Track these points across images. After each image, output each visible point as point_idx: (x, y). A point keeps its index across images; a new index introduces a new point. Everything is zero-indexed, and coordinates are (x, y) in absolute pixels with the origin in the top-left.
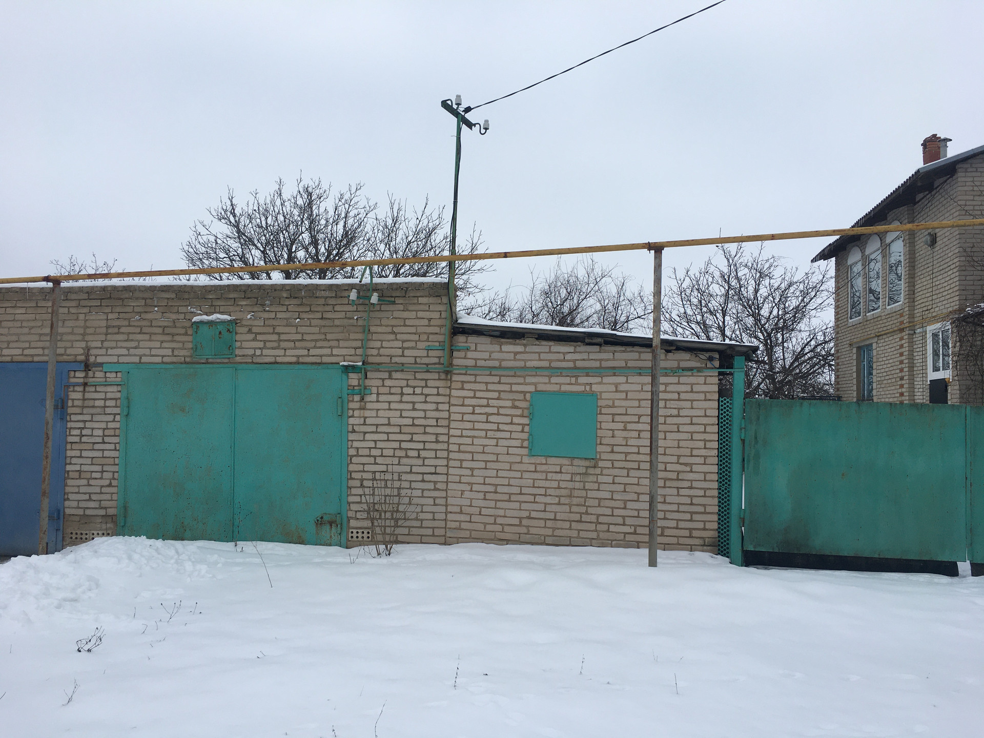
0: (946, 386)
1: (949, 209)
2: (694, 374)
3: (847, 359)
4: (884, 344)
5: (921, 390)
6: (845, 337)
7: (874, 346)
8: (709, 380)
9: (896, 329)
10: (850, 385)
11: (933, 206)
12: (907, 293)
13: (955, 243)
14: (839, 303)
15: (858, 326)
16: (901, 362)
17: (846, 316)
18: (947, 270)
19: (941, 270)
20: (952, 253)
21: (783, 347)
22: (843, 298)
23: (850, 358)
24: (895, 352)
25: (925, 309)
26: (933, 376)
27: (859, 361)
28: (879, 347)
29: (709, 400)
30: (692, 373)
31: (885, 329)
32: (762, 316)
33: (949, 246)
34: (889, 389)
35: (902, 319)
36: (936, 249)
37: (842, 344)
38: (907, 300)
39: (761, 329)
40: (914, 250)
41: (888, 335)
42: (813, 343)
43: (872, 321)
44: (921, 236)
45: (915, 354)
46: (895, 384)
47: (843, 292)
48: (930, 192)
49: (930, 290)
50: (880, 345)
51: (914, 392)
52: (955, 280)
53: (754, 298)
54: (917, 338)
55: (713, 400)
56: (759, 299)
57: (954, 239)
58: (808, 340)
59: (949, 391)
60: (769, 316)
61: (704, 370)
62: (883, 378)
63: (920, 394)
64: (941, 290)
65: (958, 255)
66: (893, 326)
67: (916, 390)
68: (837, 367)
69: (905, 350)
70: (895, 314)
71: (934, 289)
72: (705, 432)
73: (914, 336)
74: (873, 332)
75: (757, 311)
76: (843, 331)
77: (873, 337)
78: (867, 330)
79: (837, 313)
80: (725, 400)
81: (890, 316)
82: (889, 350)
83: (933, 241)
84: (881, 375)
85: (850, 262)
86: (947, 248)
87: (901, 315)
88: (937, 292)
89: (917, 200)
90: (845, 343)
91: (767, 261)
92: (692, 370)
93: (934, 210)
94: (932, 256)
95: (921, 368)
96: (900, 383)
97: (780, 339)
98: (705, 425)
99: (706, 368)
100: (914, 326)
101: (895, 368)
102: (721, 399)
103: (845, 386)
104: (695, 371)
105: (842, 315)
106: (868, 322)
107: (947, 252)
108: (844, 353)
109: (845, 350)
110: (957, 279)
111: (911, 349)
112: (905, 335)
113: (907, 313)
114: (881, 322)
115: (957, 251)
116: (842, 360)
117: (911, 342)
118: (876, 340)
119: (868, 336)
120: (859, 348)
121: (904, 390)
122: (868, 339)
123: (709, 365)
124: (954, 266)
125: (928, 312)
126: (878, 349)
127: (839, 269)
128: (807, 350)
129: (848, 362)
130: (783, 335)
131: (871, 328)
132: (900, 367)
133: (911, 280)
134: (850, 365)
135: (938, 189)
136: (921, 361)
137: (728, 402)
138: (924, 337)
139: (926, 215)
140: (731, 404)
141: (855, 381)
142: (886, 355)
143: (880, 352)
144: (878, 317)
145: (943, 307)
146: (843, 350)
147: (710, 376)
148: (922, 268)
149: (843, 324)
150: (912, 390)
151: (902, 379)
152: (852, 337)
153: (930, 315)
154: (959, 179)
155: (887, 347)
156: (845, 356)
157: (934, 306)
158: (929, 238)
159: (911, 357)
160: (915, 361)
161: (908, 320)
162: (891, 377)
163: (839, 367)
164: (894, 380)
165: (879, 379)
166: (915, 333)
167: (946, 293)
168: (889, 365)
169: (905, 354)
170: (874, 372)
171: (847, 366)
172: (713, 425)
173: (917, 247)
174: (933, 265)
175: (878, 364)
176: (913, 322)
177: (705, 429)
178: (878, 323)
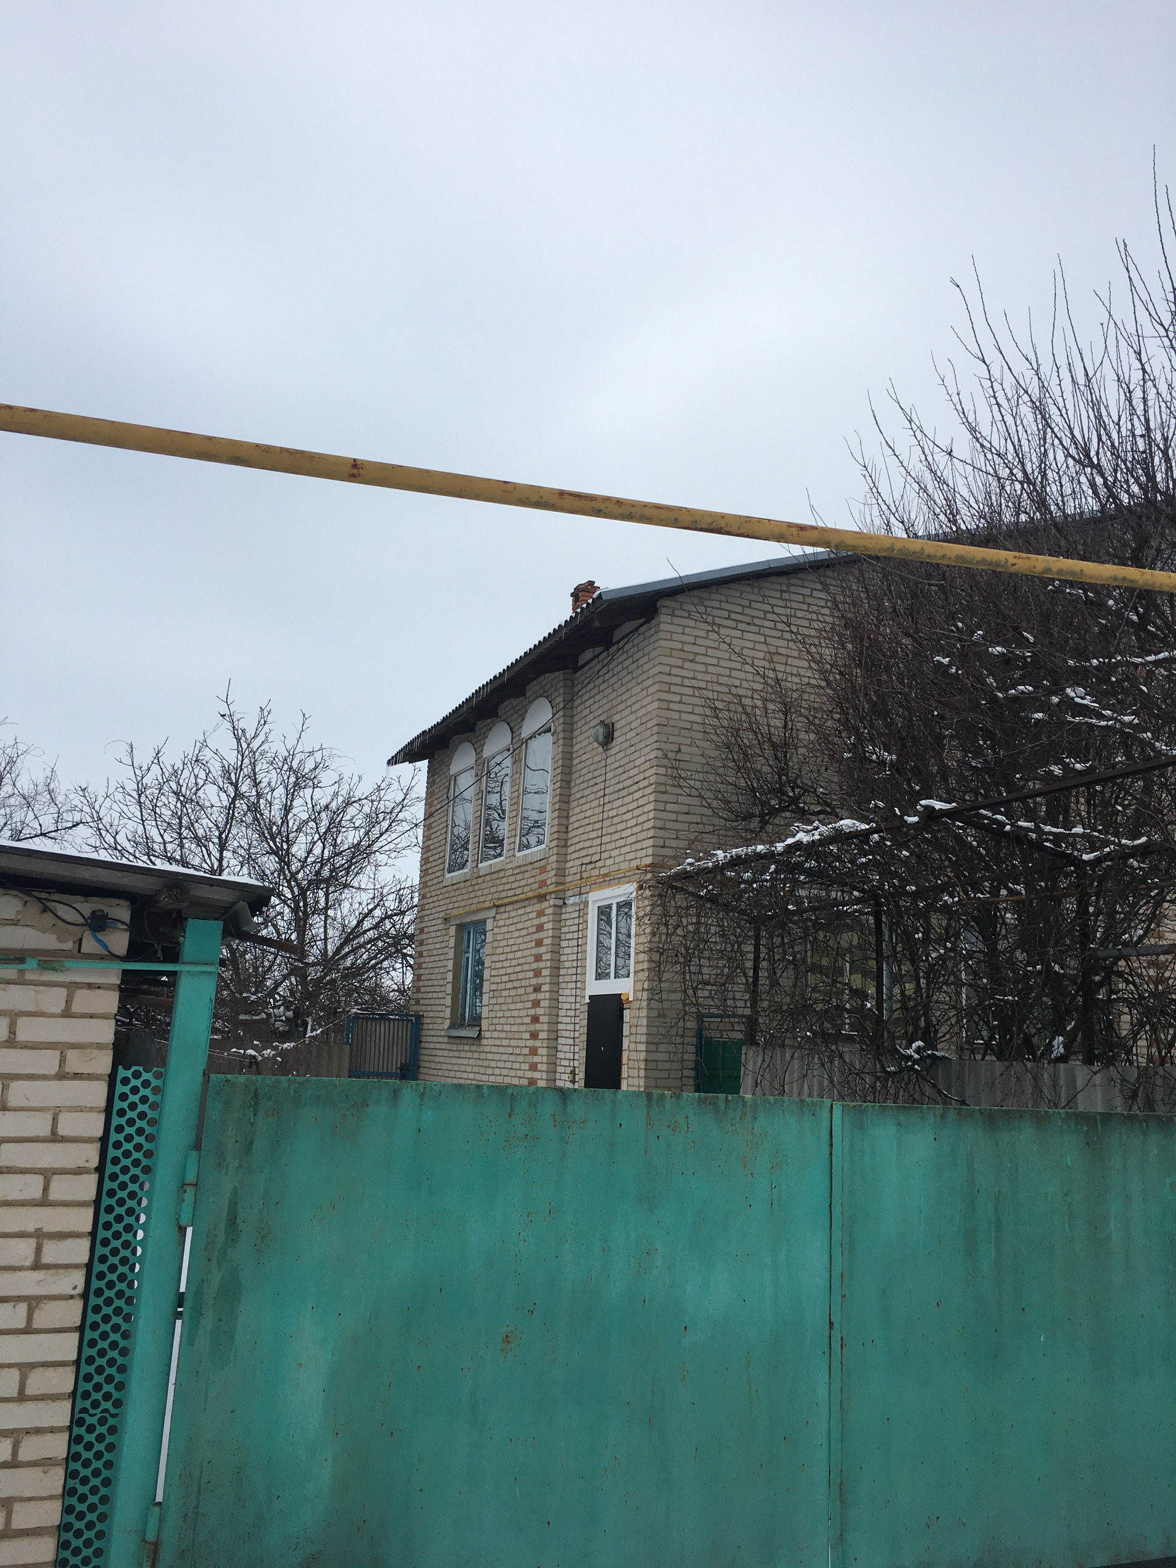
0: (621, 1010)
1: (640, 679)
2: (30, 976)
3: (438, 946)
4: (508, 922)
5: (572, 1013)
6: (437, 904)
7: (489, 925)
8: (84, 1001)
9: (530, 894)
10: (441, 995)
11: (610, 674)
12: (555, 829)
13: (649, 741)
14: (430, 842)
15: (462, 885)
16: (538, 958)
17: (441, 867)
18: (632, 789)
19: (619, 790)
20: (642, 760)
21: (327, 917)
22: (438, 833)
23: (444, 945)
24: (527, 939)
25: (587, 860)
26: (597, 988)
27: (460, 950)
28: (497, 927)
29: (78, 1076)
30: (21, 972)
31: (511, 893)
32: (293, 855)
33: (638, 747)
34: (512, 1007)
35: (543, 877)
36: (613, 751)
37: (431, 917)
38: (554, 843)
39: (289, 882)
40: (572, 753)
41: (517, 906)
42: (378, 913)
43: (488, 878)
44: (584, 729)
45: (564, 944)
46: (524, 998)
47: (439, 822)
48: (607, 649)
49: (599, 825)
50: (501, 923)
51: (558, 1016)
52: (646, 808)
53: (283, 822)
54: (570, 913)
55: (90, 1077)
56: (290, 824)
57: (649, 733)
58: (371, 907)
59: (626, 1018)
60: (306, 858)
61: (68, 964)
62: (502, 986)
63: (568, 1020)
64: (620, 827)
65: (654, 762)
66: (526, 889)
67: (562, 1013)
68: (418, 961)
69: (547, 935)
70: (530, 867)
71: (606, 823)
72: (44, 1202)
73: (564, 910)
74: (489, 897)
75: (285, 846)
76: (433, 894)
77: (489, 908)
78: (479, 893)
79: (425, 861)
80: (137, 1075)
81: (523, 869)
82: (516, 934)
83: (608, 738)
84: (498, 980)
85: (454, 769)
86: (633, 749)
87: (543, 870)
88: (612, 829)
89: (580, 664)
90: (436, 916)
91: (311, 753)
92: (22, 960)
93: (611, 682)
94: (603, 763)
95: (574, 971)
96: (533, 997)
97: (322, 901)
98: (48, 1174)
99: (78, 953)
100: (564, 891)
101: (526, 967)
102: (122, 1073)
103: (430, 996)
104: (31, 963)
105: (434, 864)
106: (480, 880)
107: (633, 757)
108: (433, 935)
109: (436, 928)
110: (651, 806)
111: (557, 933)
112: (548, 906)
113: (554, 865)
114: (505, 880)
115: (652, 755)
116: (428, 947)
117: (558, 920)
118: (492, 913)
119: (480, 906)
120: (461, 927)
121: (540, 1011)
122: (479, 911)
123: (90, 945)
124: (646, 783)
125: (593, 866)
126: (496, 930)
127: (434, 781)
128: (367, 925)
129: (440, 952)
130: (327, 895)
131: (486, 892)
132: (535, 966)
133: (564, 806)
134: (442, 957)
135: (621, 644)
136: (574, 957)
137: (146, 1084)
138: (582, 911)
139: (596, 691)
140: (156, 1090)
141: (449, 989)
142: (511, 942)
143: (499, 937)
144: (499, 871)
145: (622, 858)
146: (431, 929)
147: (90, 986)
148: (585, 785)
149: (435, 881)
150: (554, 1011)
151: (537, 989)
152: (451, 906)
153: (595, 872)
154: (663, 627)
155: (512, 928)
156: (435, 940)
157: (604, 856)
158: (601, 730)
159: (556, 949)
160: (563, 958)
161: (554, 880)
162: (516, 984)
163: (422, 960)
164: (521, 991)
165: (494, 987)
166: (565, 903)
167: (628, 832)
168: (514, 962)
169: (545, 942)
170: (487, 974)
171: (437, 958)
172: (79, 1171)
173: (576, 748)
174: (606, 780)
175: (495, 958)
176: (564, 884)
177: (46, 1190)
178: (498, 882)
